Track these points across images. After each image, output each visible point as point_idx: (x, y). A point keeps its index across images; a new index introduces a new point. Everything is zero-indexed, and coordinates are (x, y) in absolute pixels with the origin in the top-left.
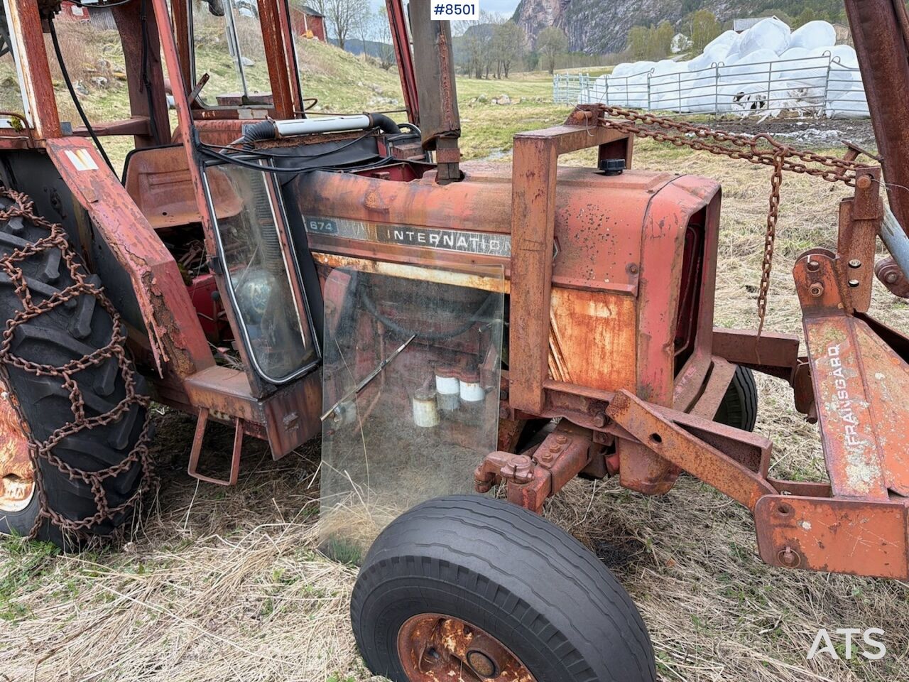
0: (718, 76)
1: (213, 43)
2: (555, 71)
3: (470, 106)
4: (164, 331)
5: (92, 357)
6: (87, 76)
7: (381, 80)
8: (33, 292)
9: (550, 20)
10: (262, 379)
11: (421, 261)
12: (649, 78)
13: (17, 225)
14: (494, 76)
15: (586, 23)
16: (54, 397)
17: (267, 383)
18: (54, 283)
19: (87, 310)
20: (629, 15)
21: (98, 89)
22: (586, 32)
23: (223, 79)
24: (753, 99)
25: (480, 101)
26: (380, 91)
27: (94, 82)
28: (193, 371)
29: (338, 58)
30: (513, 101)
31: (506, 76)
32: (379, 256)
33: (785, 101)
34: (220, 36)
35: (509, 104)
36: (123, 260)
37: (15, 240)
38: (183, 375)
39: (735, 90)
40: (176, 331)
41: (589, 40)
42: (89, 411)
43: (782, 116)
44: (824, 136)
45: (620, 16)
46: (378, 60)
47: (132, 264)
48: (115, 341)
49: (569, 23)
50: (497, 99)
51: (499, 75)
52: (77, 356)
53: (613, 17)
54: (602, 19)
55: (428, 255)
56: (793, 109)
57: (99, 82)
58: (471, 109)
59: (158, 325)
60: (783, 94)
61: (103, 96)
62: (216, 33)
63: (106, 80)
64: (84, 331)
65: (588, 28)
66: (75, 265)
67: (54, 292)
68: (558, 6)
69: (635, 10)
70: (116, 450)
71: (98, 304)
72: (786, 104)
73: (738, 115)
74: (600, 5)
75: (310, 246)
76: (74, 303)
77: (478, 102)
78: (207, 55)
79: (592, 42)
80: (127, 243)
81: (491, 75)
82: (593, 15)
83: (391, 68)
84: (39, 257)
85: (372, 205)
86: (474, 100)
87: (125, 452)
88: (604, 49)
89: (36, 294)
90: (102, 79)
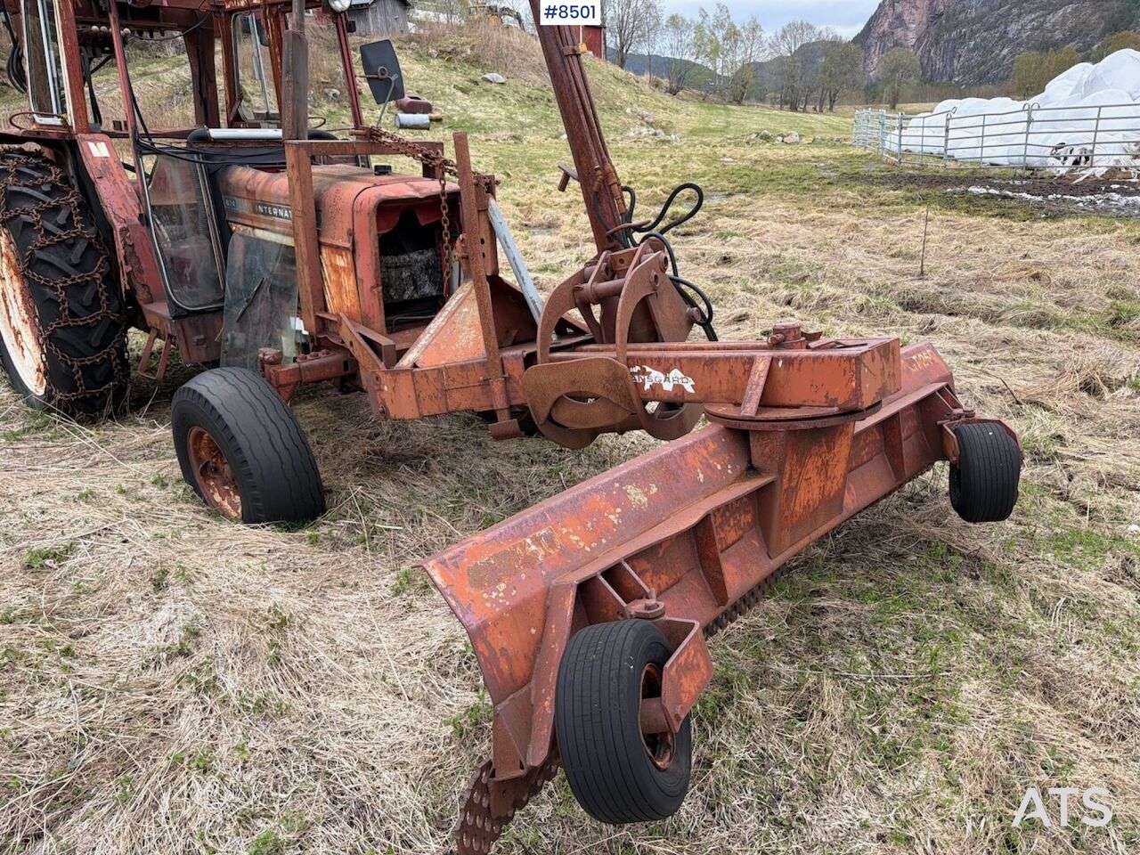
0: (1030, 121)
1: (464, 55)
2: (898, 106)
3: (748, 143)
4: (130, 269)
5: (77, 277)
6: (319, 87)
7: (659, 107)
8: (46, 230)
9: (912, 38)
10: (174, 303)
11: (269, 227)
12: (948, 120)
13: (46, 188)
14: (815, 109)
15: (962, 43)
16: (50, 300)
17: (179, 307)
18: (63, 227)
19: (81, 247)
20: (1024, 36)
21: (328, 102)
22: (960, 56)
23: (466, 97)
24: (1077, 152)
25: (761, 138)
26: (651, 120)
27: (326, 94)
28: (151, 301)
29: (611, 79)
30: (804, 140)
31: (831, 109)
32: (255, 224)
33: (1117, 157)
34: (472, 49)
35: (798, 143)
36: (109, 219)
37: (42, 197)
38: (141, 303)
39: (1055, 140)
40: (141, 271)
41: (962, 67)
42: (72, 314)
43: (1108, 176)
44: (1123, 202)
45: (1011, 36)
46: (665, 82)
47: (114, 221)
48: (97, 272)
49: (938, 43)
50: (783, 137)
51: (821, 107)
52: (68, 275)
53: (1001, 38)
54: (984, 39)
55: (272, 223)
56: (1126, 168)
57: (331, 95)
58: (747, 147)
59: (127, 264)
60: (1117, 149)
61: (333, 110)
62: (468, 44)
63: (338, 93)
64: (75, 261)
65: (962, 51)
66: (80, 218)
67: (59, 232)
68: (924, 20)
69: (1033, 29)
70: (92, 347)
71: (90, 245)
72: (1118, 161)
73: (1054, 171)
74: (984, 20)
75: (227, 218)
76: (72, 241)
77: (758, 139)
78: (455, 68)
79: (967, 69)
80: (115, 206)
81: (810, 108)
82: (973, 33)
83: (680, 93)
84: (57, 209)
85: (249, 187)
86: (754, 136)
87: (98, 349)
88: (982, 79)
89: (48, 233)
90: (335, 91)
